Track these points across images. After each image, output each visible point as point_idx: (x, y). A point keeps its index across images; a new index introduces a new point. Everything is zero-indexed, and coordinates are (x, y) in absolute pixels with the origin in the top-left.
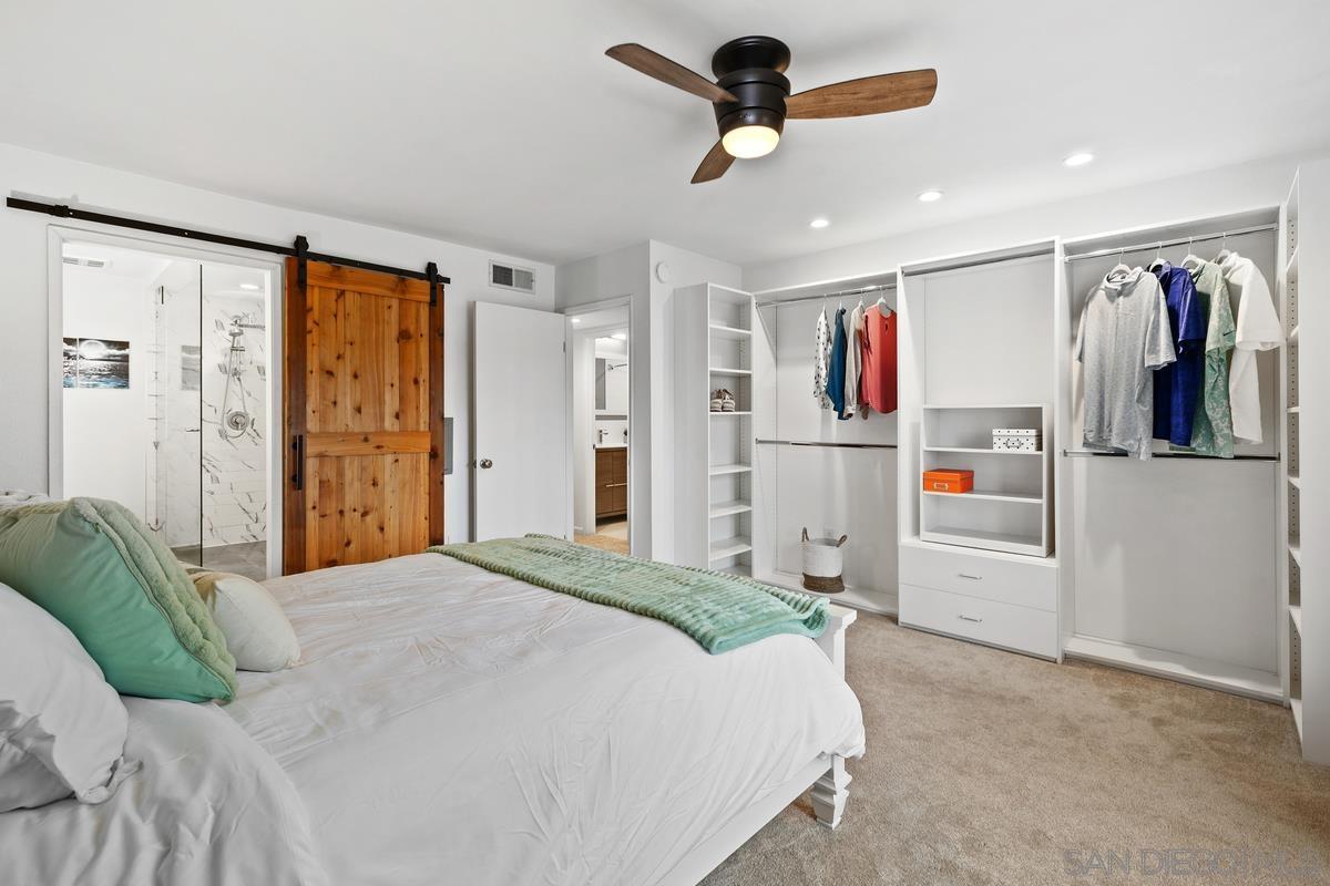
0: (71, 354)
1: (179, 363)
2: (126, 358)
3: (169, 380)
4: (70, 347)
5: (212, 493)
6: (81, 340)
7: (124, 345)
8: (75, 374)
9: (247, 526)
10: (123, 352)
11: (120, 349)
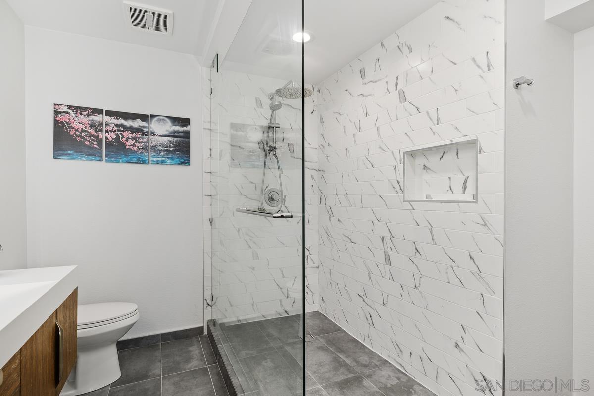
0: (145, 130)
1: (228, 140)
2: (187, 135)
3: (221, 156)
4: (144, 124)
5: (253, 269)
6: (153, 116)
7: (185, 122)
8: (148, 151)
9: (280, 301)
10: (185, 128)
11: (182, 126)
